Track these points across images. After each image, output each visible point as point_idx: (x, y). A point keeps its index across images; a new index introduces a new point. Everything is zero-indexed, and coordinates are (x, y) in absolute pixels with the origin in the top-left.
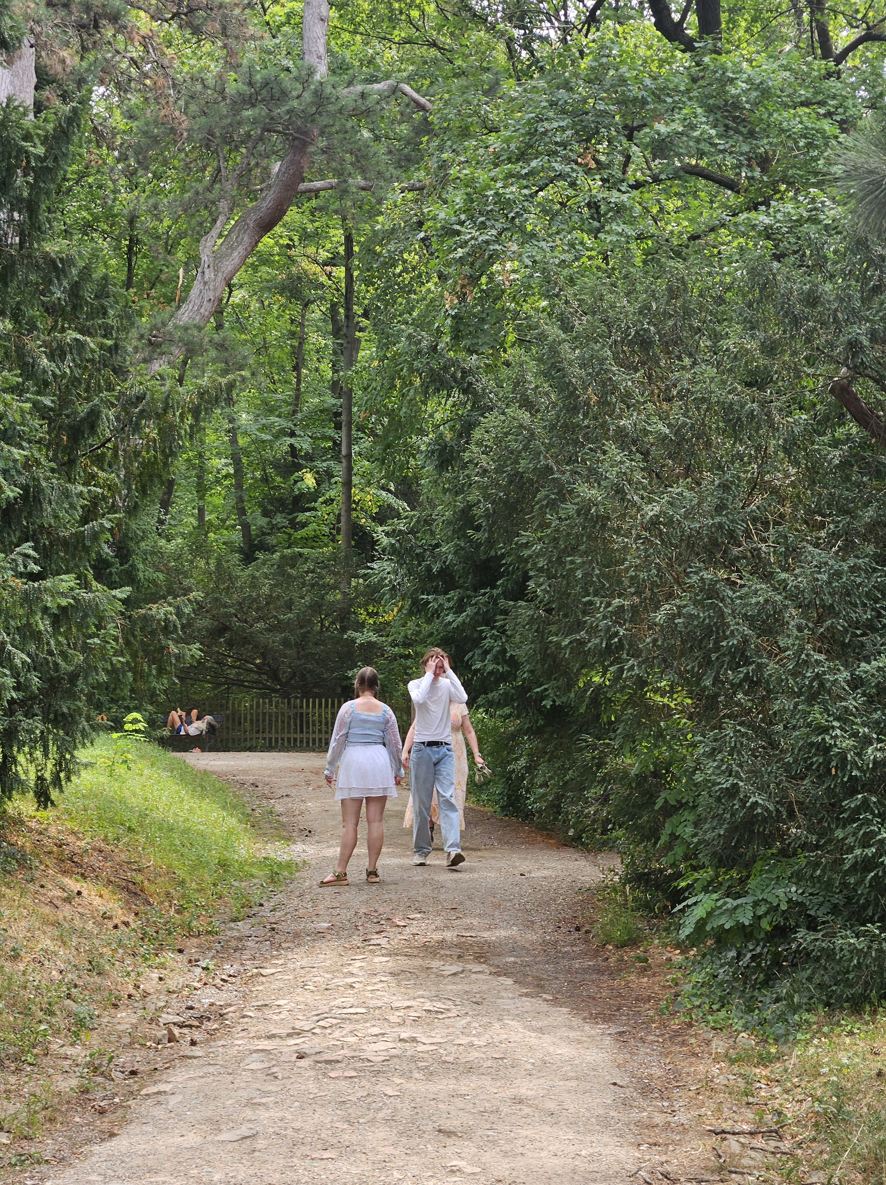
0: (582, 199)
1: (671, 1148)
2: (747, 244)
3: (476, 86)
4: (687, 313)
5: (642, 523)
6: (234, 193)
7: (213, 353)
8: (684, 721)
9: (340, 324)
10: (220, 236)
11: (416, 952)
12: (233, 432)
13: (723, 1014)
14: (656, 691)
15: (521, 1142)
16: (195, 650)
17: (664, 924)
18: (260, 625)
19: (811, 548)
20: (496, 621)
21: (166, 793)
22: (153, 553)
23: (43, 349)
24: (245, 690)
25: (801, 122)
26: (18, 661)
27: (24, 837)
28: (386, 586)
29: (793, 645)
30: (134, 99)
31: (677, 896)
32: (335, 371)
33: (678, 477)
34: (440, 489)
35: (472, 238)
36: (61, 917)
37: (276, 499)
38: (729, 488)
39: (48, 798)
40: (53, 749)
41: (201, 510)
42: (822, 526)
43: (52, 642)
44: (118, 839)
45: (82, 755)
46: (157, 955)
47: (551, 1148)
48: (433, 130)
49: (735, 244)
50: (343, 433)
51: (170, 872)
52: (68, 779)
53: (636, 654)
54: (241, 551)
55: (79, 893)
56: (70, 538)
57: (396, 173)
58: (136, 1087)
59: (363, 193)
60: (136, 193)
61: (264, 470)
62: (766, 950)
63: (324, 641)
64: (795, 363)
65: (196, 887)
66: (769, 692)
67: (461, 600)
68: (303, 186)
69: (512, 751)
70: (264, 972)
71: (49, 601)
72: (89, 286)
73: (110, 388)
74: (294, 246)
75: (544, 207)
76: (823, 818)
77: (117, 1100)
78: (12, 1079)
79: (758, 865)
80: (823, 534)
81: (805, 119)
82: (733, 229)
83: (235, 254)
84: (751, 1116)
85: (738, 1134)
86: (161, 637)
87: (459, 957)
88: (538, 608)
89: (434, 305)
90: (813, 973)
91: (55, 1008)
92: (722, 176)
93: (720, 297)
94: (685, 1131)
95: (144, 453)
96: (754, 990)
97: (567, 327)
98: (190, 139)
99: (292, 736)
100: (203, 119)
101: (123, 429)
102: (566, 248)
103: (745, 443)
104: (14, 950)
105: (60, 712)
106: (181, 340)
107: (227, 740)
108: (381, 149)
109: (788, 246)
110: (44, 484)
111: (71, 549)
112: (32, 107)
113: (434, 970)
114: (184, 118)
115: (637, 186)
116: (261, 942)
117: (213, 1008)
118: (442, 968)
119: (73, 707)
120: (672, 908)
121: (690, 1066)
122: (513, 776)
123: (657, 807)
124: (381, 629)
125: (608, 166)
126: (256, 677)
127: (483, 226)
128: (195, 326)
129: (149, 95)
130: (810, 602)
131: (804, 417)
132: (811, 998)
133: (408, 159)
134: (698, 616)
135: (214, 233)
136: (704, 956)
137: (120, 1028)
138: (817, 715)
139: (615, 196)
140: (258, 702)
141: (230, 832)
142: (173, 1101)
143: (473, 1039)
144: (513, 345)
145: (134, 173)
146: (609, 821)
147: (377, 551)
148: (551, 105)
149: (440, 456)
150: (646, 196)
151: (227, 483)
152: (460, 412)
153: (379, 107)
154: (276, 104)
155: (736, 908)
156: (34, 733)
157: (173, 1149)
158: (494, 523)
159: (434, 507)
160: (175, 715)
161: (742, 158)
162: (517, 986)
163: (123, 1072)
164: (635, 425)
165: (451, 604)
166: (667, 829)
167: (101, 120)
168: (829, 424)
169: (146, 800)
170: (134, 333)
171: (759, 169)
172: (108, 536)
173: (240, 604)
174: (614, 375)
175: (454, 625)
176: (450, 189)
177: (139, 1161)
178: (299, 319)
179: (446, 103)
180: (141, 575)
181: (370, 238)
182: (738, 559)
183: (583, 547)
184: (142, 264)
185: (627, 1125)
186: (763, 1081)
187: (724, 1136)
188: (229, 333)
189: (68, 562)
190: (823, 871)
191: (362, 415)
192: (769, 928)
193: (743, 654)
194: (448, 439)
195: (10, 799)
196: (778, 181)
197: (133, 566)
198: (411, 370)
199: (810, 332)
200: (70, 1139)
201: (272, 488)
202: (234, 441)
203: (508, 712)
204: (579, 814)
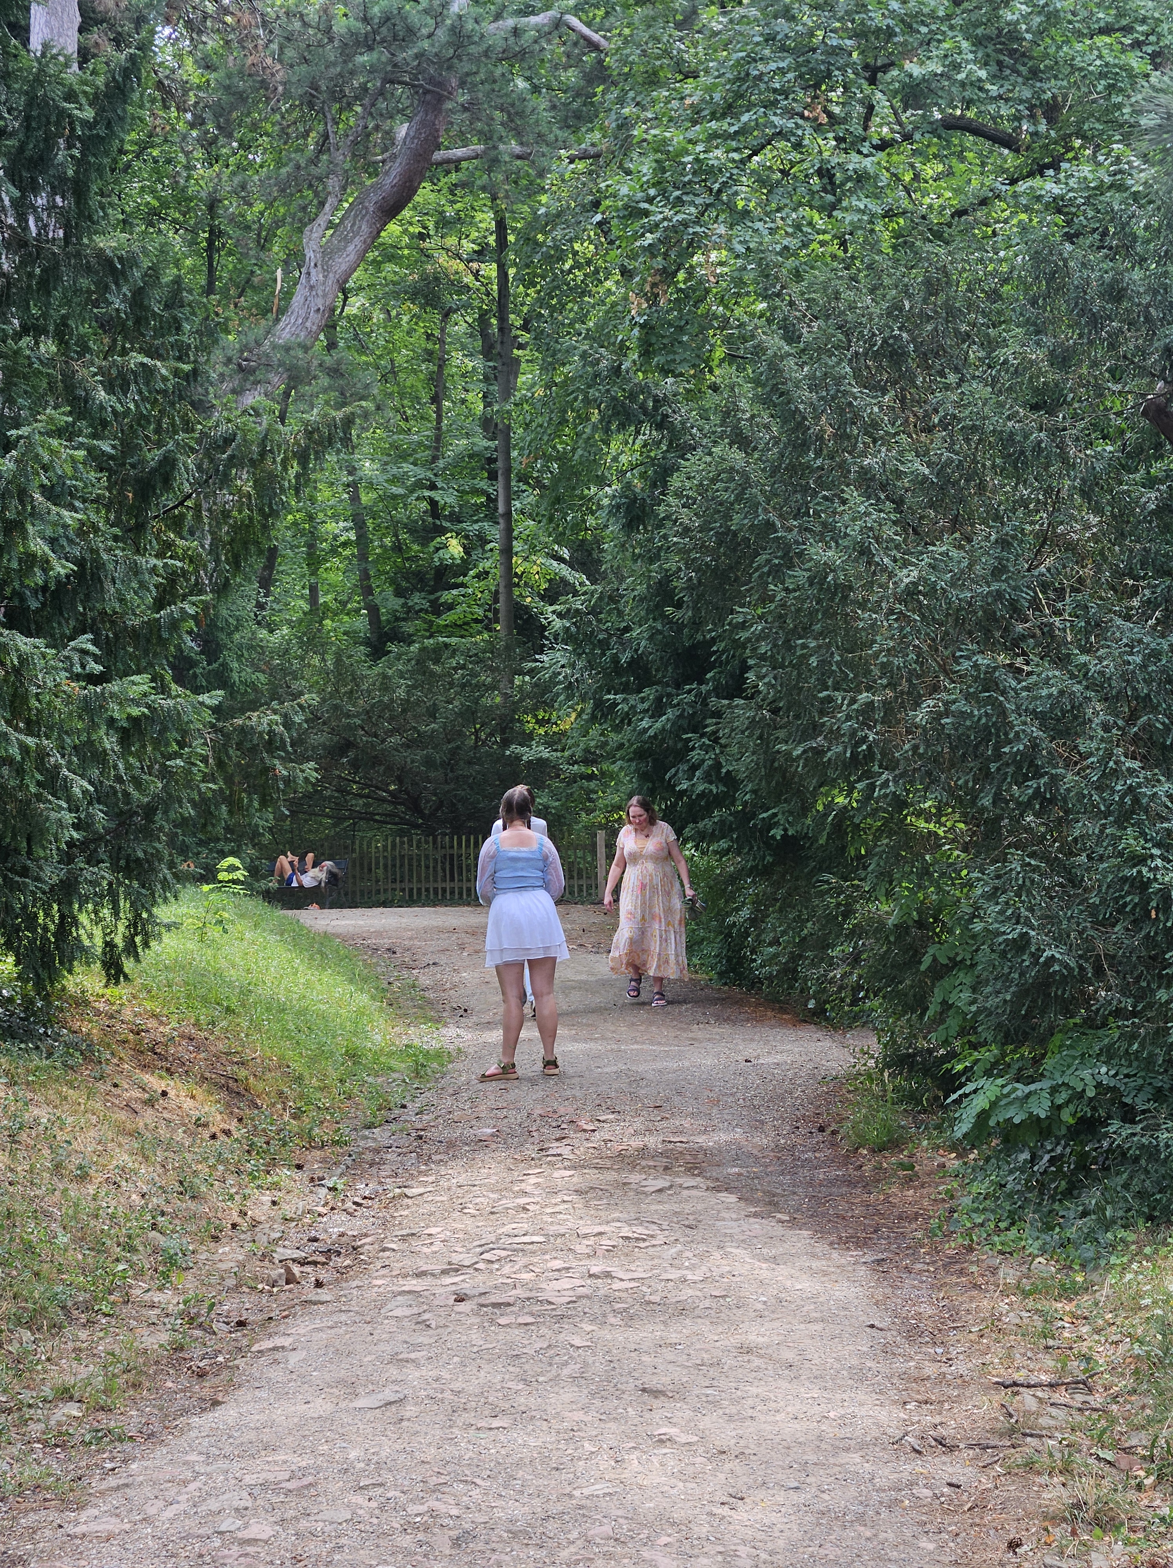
0: (810, 165)
1: (946, 1406)
2: (1031, 220)
3: (666, 16)
4: (952, 313)
5: (895, 594)
6: (347, 166)
7: (324, 381)
8: (956, 853)
9: (493, 339)
10: (330, 225)
11: (609, 1163)
12: (353, 487)
13: (1013, 1233)
14: (919, 814)
15: (750, 1402)
16: (310, 770)
17: (935, 1119)
18: (394, 740)
19: (1119, 622)
20: (706, 726)
21: (275, 963)
22: (251, 648)
23: (99, 378)
24: (376, 825)
25: (1100, 57)
26: (77, 790)
27: (90, 1021)
28: (560, 683)
29: (1098, 749)
30: (212, 43)
31: (951, 1083)
32: (488, 405)
33: (942, 532)
34: (628, 554)
35: (665, 219)
36: (141, 1124)
37: (413, 573)
38: (1010, 544)
39: (120, 970)
40: (124, 905)
41: (313, 589)
42: (1135, 592)
43: (121, 766)
44: (213, 1023)
45: (164, 913)
46: (268, 1172)
47: (789, 1409)
48: (610, 76)
49: (1015, 221)
50: (500, 485)
51: (283, 1065)
52: (146, 945)
53: (890, 765)
54: (367, 642)
55: (164, 1094)
56: (141, 628)
57: (562, 134)
58: (245, 1342)
59: (519, 162)
60: (216, 168)
61: (396, 535)
62: (1068, 1150)
63: (479, 759)
64: (1095, 378)
65: (317, 1084)
66: (1067, 812)
67: (659, 699)
68: (438, 156)
69: (731, 898)
70: (409, 1192)
71: (115, 711)
72: (156, 294)
73: (188, 428)
74: (429, 236)
75: (759, 174)
76: (1140, 977)
77: (220, 1359)
78: (83, 1334)
79: (1057, 1038)
80: (1135, 603)
81: (1105, 52)
82: (1012, 202)
83: (351, 248)
84: (1051, 1363)
85: (1034, 1386)
86: (265, 755)
87: (666, 1168)
88: (761, 707)
89: (617, 313)
90: (1131, 1178)
91: (137, 1242)
92: (995, 130)
93: (995, 291)
94: (965, 1384)
95: (235, 513)
96: (1054, 1202)
97: (791, 337)
98: (287, 95)
99: (440, 885)
100: (304, 68)
101: (206, 481)
102: (790, 230)
103: (1031, 485)
104: (80, 1167)
105: (133, 857)
106: (281, 364)
107: (354, 892)
108: (542, 103)
109: (1085, 222)
110: (105, 557)
111: (143, 642)
112: (75, 55)
113: (633, 1186)
114: (279, 67)
115: (883, 145)
116: (405, 1154)
117: (343, 1239)
118: (644, 1183)
119: (150, 850)
120: (945, 1099)
121: (971, 1301)
122: (734, 931)
123: (923, 968)
124: (554, 741)
125: (845, 120)
126: (390, 808)
127: (679, 201)
128: (299, 345)
129: (231, 36)
130: (1119, 692)
131: (1109, 448)
132: (1130, 1210)
133: (578, 116)
134: (971, 714)
135: (322, 220)
136: (987, 1160)
137: (223, 1266)
138: (1131, 841)
139: (854, 162)
140: (394, 842)
141: (361, 1012)
142: (294, 1359)
143: (685, 1272)
144: (722, 361)
145: (214, 141)
146: (859, 988)
147: (547, 639)
148: (767, 40)
149: (628, 511)
150: (895, 158)
151: (347, 552)
152: (652, 454)
153: (537, 47)
154: (401, 47)
155: (1028, 1096)
156: (100, 885)
157: (296, 1420)
158: (701, 596)
159: (622, 579)
160: (284, 861)
161: (1021, 107)
162: (742, 1204)
163: (228, 1323)
164: (884, 464)
165: (646, 705)
166: (937, 997)
167: (168, 72)
168: (1142, 457)
169: (248, 971)
170: (218, 355)
171: (1044, 121)
172: (192, 623)
173: (368, 712)
174: (855, 399)
175: (651, 732)
176: (635, 156)
177: (252, 1436)
178: (437, 333)
179: (626, 42)
180: (235, 676)
181: (530, 223)
182: (1023, 638)
183: (817, 627)
184: (226, 264)
185: (889, 1378)
186: (1066, 1318)
187: (1016, 1389)
188: (345, 354)
189: (139, 660)
190: (1142, 1045)
191: (525, 460)
192: (1071, 1121)
193: (1031, 764)
194: (638, 490)
195: (70, 972)
196: (1070, 136)
197: (224, 665)
198: (587, 401)
199: (1114, 335)
200: (161, 1409)
201: (408, 559)
202: (355, 498)
203: (725, 846)
204: (822, 980)
